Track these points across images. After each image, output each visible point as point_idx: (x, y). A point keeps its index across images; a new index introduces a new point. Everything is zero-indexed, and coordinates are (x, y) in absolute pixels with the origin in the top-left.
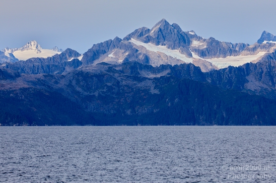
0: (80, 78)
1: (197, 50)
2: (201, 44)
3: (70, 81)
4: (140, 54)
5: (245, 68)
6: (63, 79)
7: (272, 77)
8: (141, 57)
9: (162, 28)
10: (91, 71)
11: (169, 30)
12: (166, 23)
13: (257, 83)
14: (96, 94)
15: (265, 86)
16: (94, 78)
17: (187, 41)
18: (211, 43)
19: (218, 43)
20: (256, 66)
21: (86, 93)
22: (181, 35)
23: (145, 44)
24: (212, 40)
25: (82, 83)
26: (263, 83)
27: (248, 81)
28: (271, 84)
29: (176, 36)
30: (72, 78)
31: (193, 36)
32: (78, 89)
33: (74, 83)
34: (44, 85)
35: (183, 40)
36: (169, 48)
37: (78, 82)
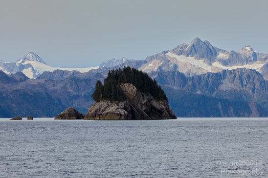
0: (74, 82)
1: (221, 61)
2: (225, 56)
3: (66, 84)
4: (171, 63)
5: (222, 73)
6: (61, 83)
7: (242, 80)
8: (171, 66)
9: (195, 44)
10: (82, 77)
11: (200, 46)
12: (199, 40)
13: (230, 85)
14: (83, 94)
15: (235, 87)
16: (83, 82)
17: (214, 54)
18: (232, 55)
19: (237, 54)
20: (231, 72)
21: (75, 93)
22: (210, 49)
23: (178, 56)
24: (233, 52)
25: (73, 86)
26: (235, 85)
27: (223, 84)
28: (240, 86)
29: (205, 50)
30: (68, 82)
31: (220, 50)
32: (70, 90)
33: (68, 86)
34: (42, 87)
35: (210, 53)
36: (195, 59)
37: (71, 84)
